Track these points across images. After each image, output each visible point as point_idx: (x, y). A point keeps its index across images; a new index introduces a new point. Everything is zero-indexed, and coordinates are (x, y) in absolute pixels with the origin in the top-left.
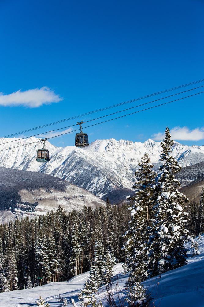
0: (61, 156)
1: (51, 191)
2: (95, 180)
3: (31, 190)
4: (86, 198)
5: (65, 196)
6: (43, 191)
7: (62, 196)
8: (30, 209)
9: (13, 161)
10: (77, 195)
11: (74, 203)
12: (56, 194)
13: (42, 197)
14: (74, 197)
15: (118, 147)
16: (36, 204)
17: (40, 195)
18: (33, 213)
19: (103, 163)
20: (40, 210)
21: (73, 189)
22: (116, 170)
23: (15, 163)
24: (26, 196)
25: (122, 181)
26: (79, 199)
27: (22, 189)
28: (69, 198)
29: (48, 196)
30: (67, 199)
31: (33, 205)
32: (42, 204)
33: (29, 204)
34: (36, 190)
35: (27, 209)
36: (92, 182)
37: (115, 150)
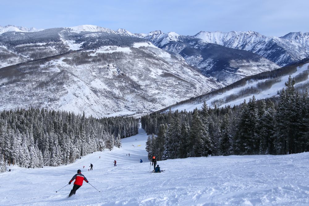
0: (265, 42)
1: (250, 61)
2: (282, 56)
3: (237, 60)
4: (271, 66)
5: (258, 64)
6: (245, 61)
7: (256, 65)
8: (234, 71)
9: (237, 44)
10: (266, 64)
11: (262, 69)
12: (253, 63)
13: (243, 64)
14: (264, 65)
15: (304, 37)
16: (238, 68)
17: (242, 63)
18: (235, 73)
19: (290, 46)
20: (240, 72)
21: (264, 61)
22: (298, 50)
23: (238, 45)
24: (233, 63)
25: (301, 57)
26: (267, 66)
27: (232, 60)
28: (260, 66)
29: (247, 64)
30: (258, 66)
31: (236, 69)
32: (241, 69)
33: (234, 68)
34: (241, 61)
35: (232, 71)
36: (280, 57)
37: (301, 39)
